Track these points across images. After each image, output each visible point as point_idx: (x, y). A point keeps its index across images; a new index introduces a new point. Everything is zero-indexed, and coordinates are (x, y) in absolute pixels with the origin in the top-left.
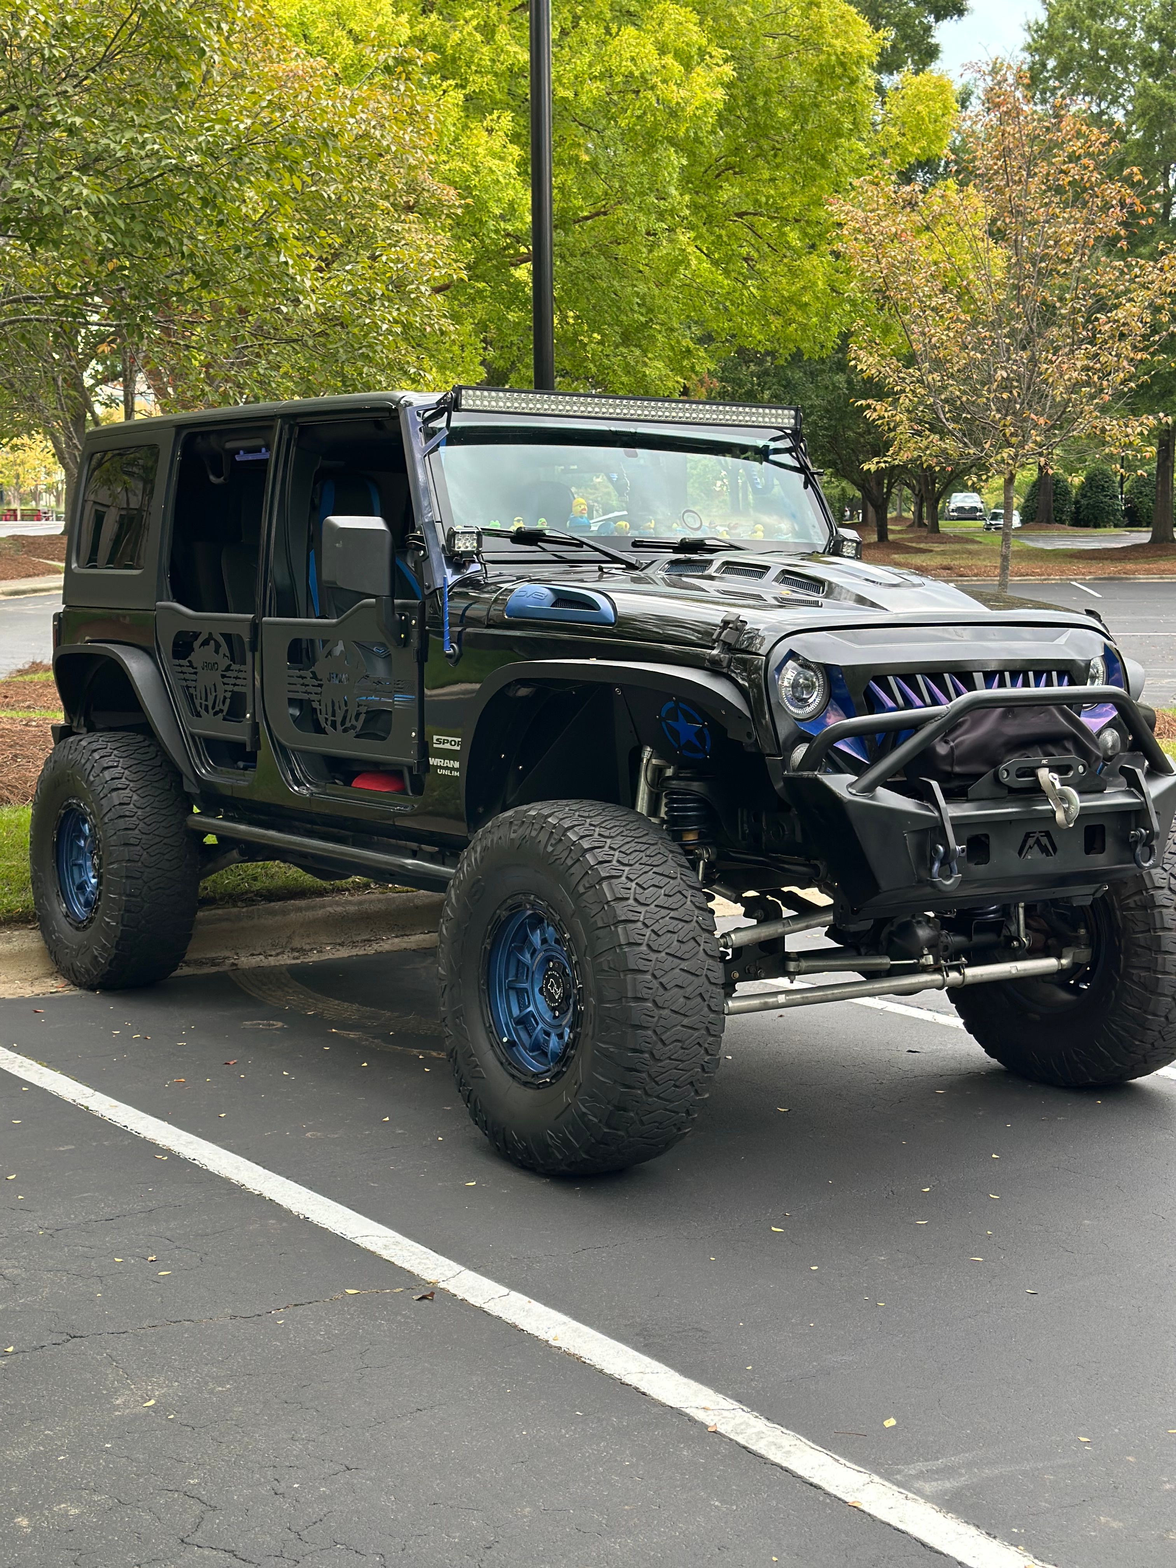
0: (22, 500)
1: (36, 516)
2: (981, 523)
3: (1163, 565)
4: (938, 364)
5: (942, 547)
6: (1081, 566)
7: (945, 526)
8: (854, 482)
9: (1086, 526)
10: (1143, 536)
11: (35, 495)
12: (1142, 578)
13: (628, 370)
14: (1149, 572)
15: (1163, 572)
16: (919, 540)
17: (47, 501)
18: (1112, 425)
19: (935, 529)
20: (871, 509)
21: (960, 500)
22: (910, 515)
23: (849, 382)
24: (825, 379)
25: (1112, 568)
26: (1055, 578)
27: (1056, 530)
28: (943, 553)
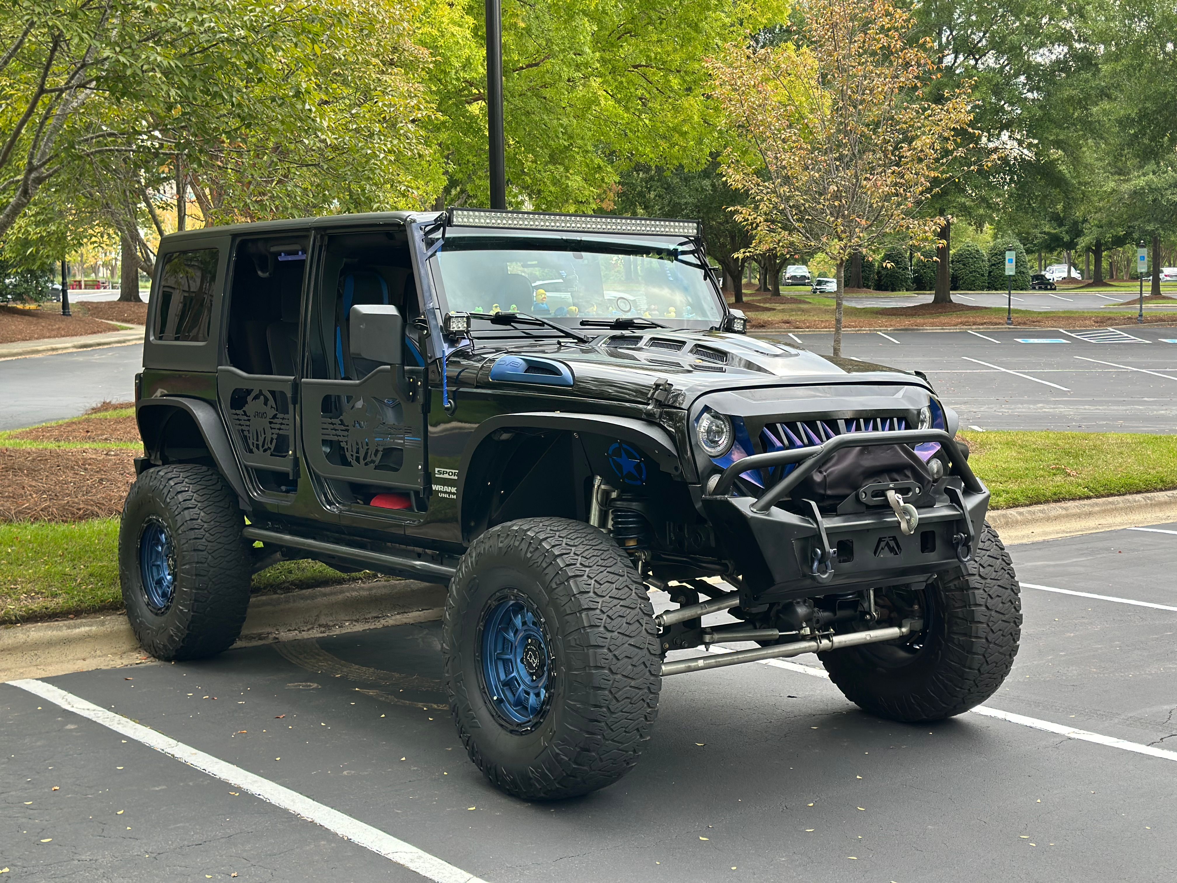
0: (86, 274)
1: (96, 285)
2: (809, 288)
3: (944, 319)
4: (787, 180)
5: (782, 307)
6: (883, 320)
7: (783, 290)
8: (716, 258)
9: (886, 289)
10: (928, 298)
11: (95, 269)
12: (929, 329)
13: (555, 182)
14: (933, 324)
15: (944, 325)
16: (765, 301)
17: (103, 274)
18: (914, 224)
19: (777, 292)
20: (729, 278)
21: (793, 270)
22: (756, 281)
23: (713, 185)
24: (695, 183)
25: (907, 322)
26: (866, 330)
27: (864, 293)
28: (783, 311)
